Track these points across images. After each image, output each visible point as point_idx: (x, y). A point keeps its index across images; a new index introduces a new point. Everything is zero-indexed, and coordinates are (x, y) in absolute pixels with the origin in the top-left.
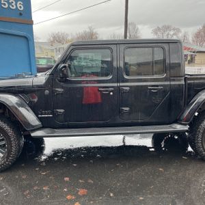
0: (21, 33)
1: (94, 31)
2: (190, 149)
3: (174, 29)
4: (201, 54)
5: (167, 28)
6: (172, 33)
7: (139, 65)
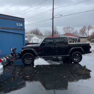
0: (22, 33)
1: (38, 29)
2: (73, 62)
3: (71, 28)
4: (82, 38)
5: (69, 28)
6: (71, 29)
7: (58, 42)
